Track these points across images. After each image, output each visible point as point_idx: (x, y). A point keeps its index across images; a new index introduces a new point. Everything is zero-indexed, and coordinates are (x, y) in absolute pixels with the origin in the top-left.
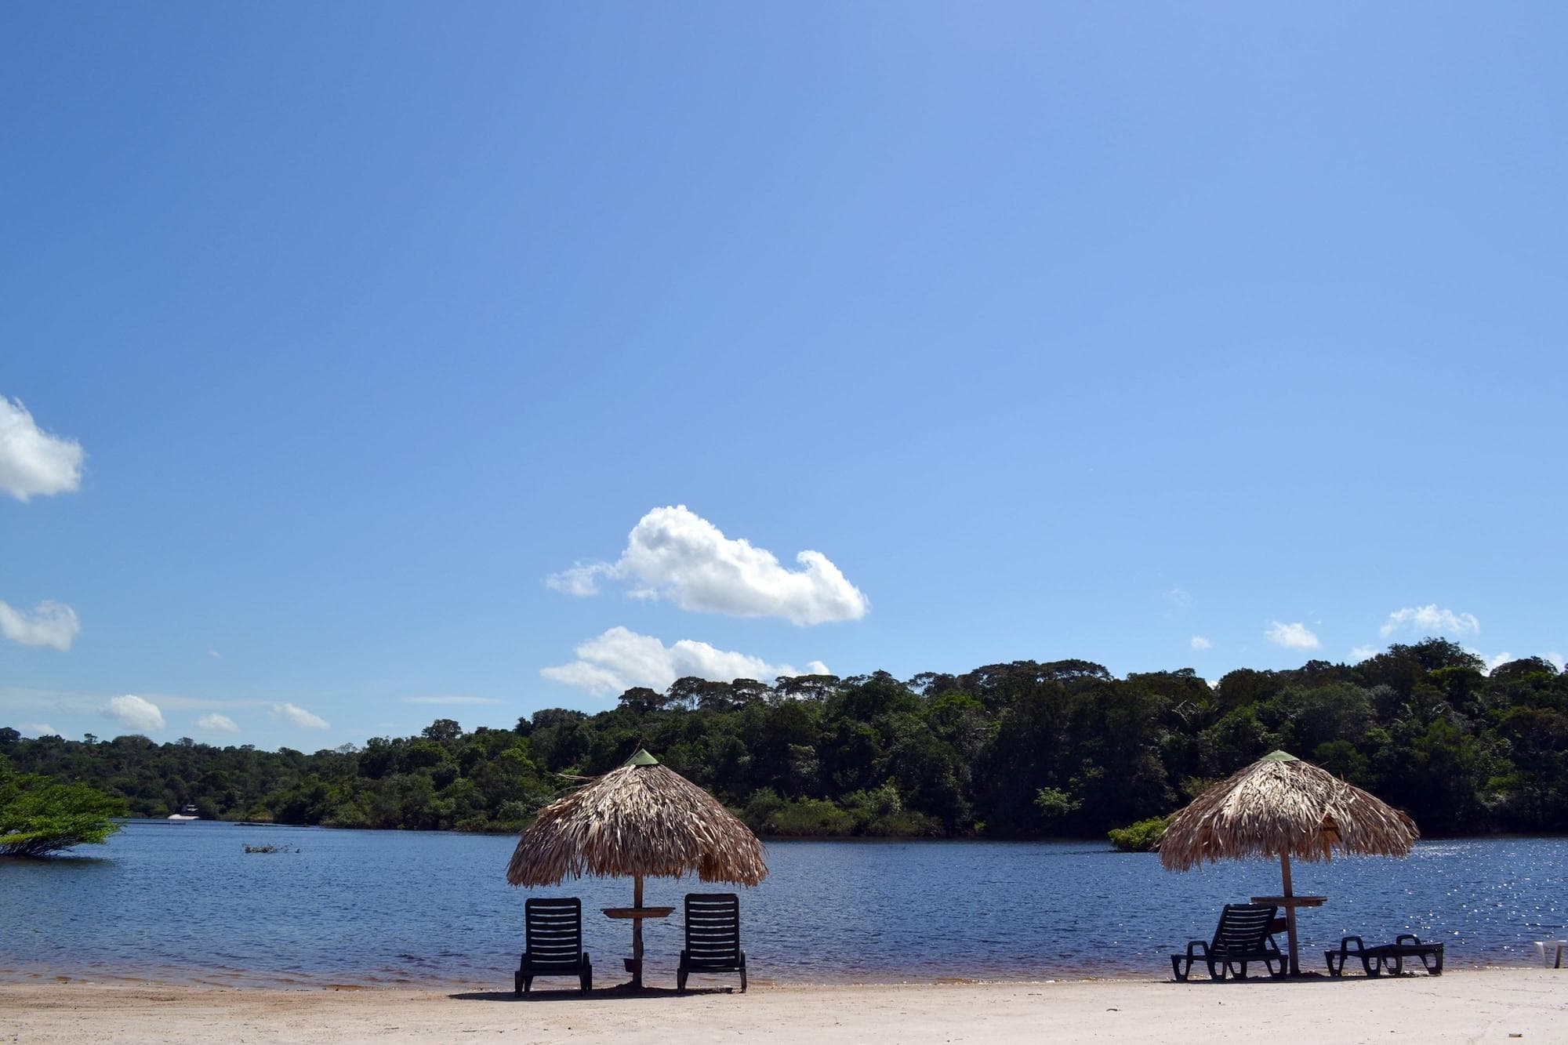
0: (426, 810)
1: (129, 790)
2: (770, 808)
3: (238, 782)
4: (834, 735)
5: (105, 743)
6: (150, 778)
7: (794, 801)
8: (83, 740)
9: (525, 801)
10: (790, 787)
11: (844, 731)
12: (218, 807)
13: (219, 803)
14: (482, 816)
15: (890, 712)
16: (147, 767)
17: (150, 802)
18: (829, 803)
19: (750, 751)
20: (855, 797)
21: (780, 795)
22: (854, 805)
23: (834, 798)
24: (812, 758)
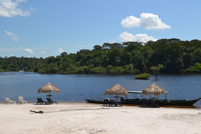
0: (54, 70)
1: (12, 67)
2: (111, 68)
3: (31, 64)
4: (124, 55)
5: (8, 58)
6: (16, 64)
7: (115, 67)
8: (5, 57)
9: (70, 68)
10: (115, 64)
11: (125, 54)
12: (27, 69)
13: (28, 68)
14: (62, 71)
15: (134, 50)
16: (15, 62)
17: (16, 69)
18: (121, 67)
19: (109, 58)
20: (126, 66)
21: (113, 66)
22: (126, 68)
23: (122, 66)
24: (119, 59)
